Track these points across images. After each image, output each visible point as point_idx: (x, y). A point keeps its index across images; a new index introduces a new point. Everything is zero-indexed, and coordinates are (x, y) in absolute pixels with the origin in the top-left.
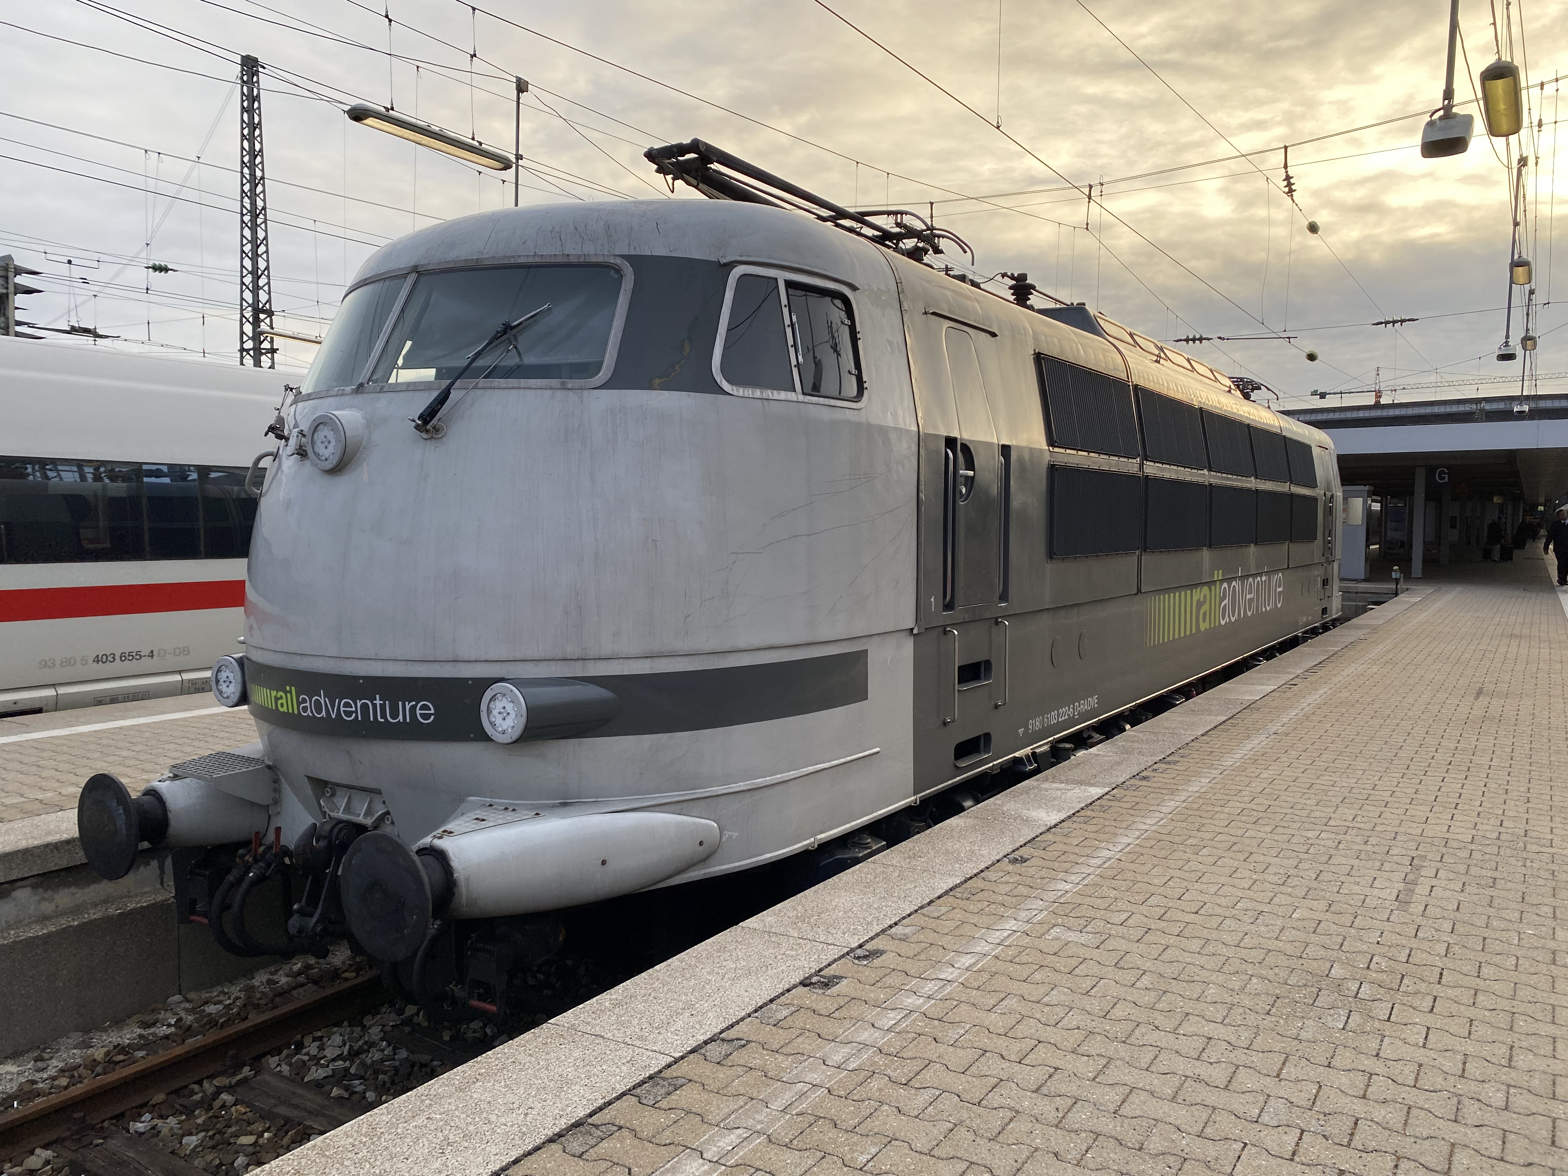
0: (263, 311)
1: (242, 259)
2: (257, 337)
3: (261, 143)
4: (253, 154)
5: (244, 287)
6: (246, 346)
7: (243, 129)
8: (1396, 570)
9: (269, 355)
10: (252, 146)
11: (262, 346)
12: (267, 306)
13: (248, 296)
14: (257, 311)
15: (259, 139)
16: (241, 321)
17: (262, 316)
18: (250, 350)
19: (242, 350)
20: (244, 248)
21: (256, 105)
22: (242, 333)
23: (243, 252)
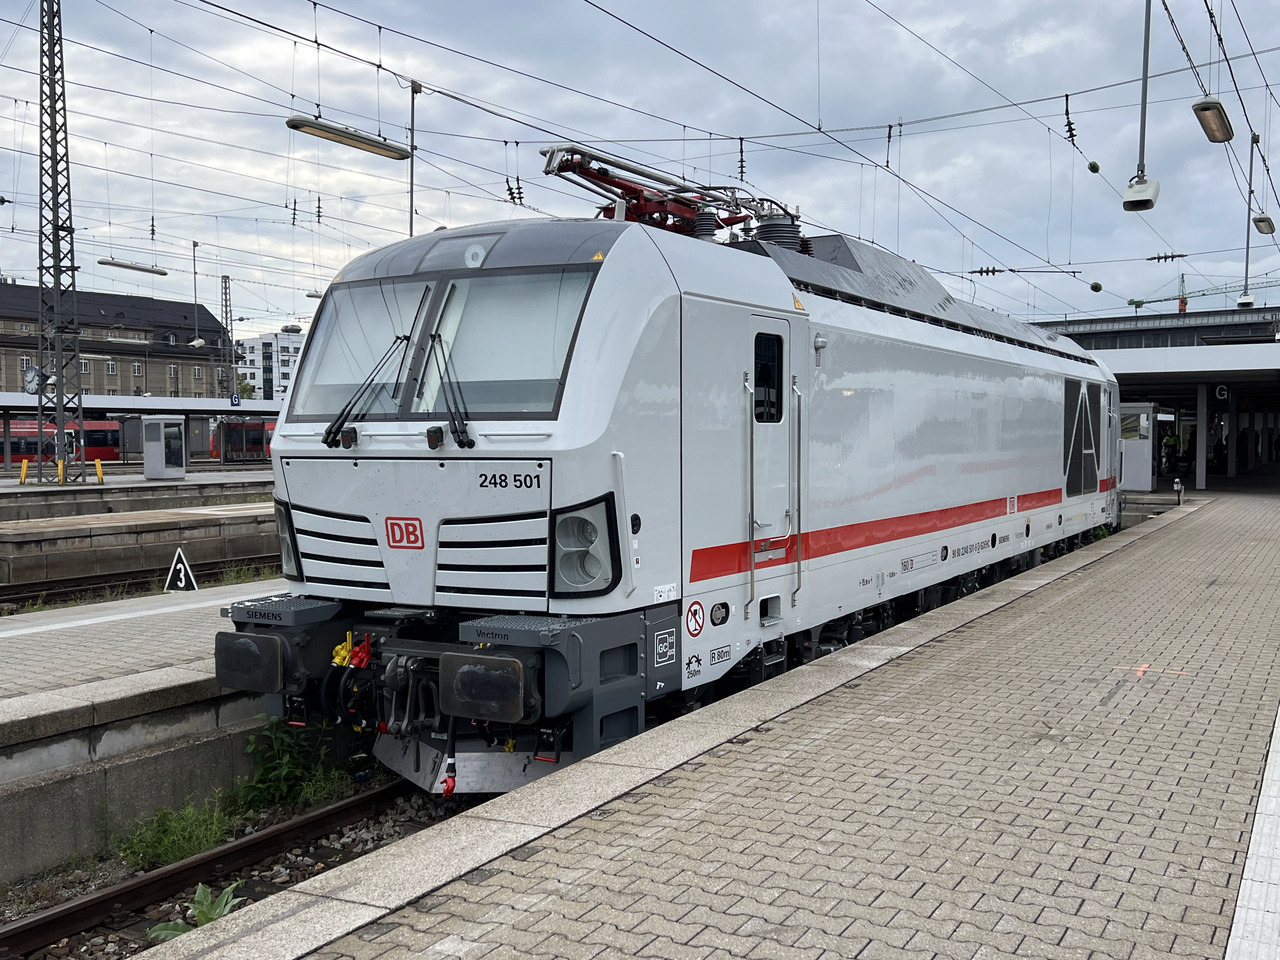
0: (63, 229)
1: (41, 176)
2: (56, 255)
3: (61, 59)
4: (53, 70)
5: (44, 205)
6: (45, 264)
7: (42, 45)
8: (1177, 483)
9: (70, 273)
10: (52, 62)
11: (62, 264)
12: (68, 222)
13: (49, 215)
14: (57, 228)
15: (59, 55)
16: (41, 238)
17: (62, 234)
18: (50, 267)
19: (41, 268)
20: (44, 165)
21: (56, 21)
22: (42, 250)
23: (42, 168)
